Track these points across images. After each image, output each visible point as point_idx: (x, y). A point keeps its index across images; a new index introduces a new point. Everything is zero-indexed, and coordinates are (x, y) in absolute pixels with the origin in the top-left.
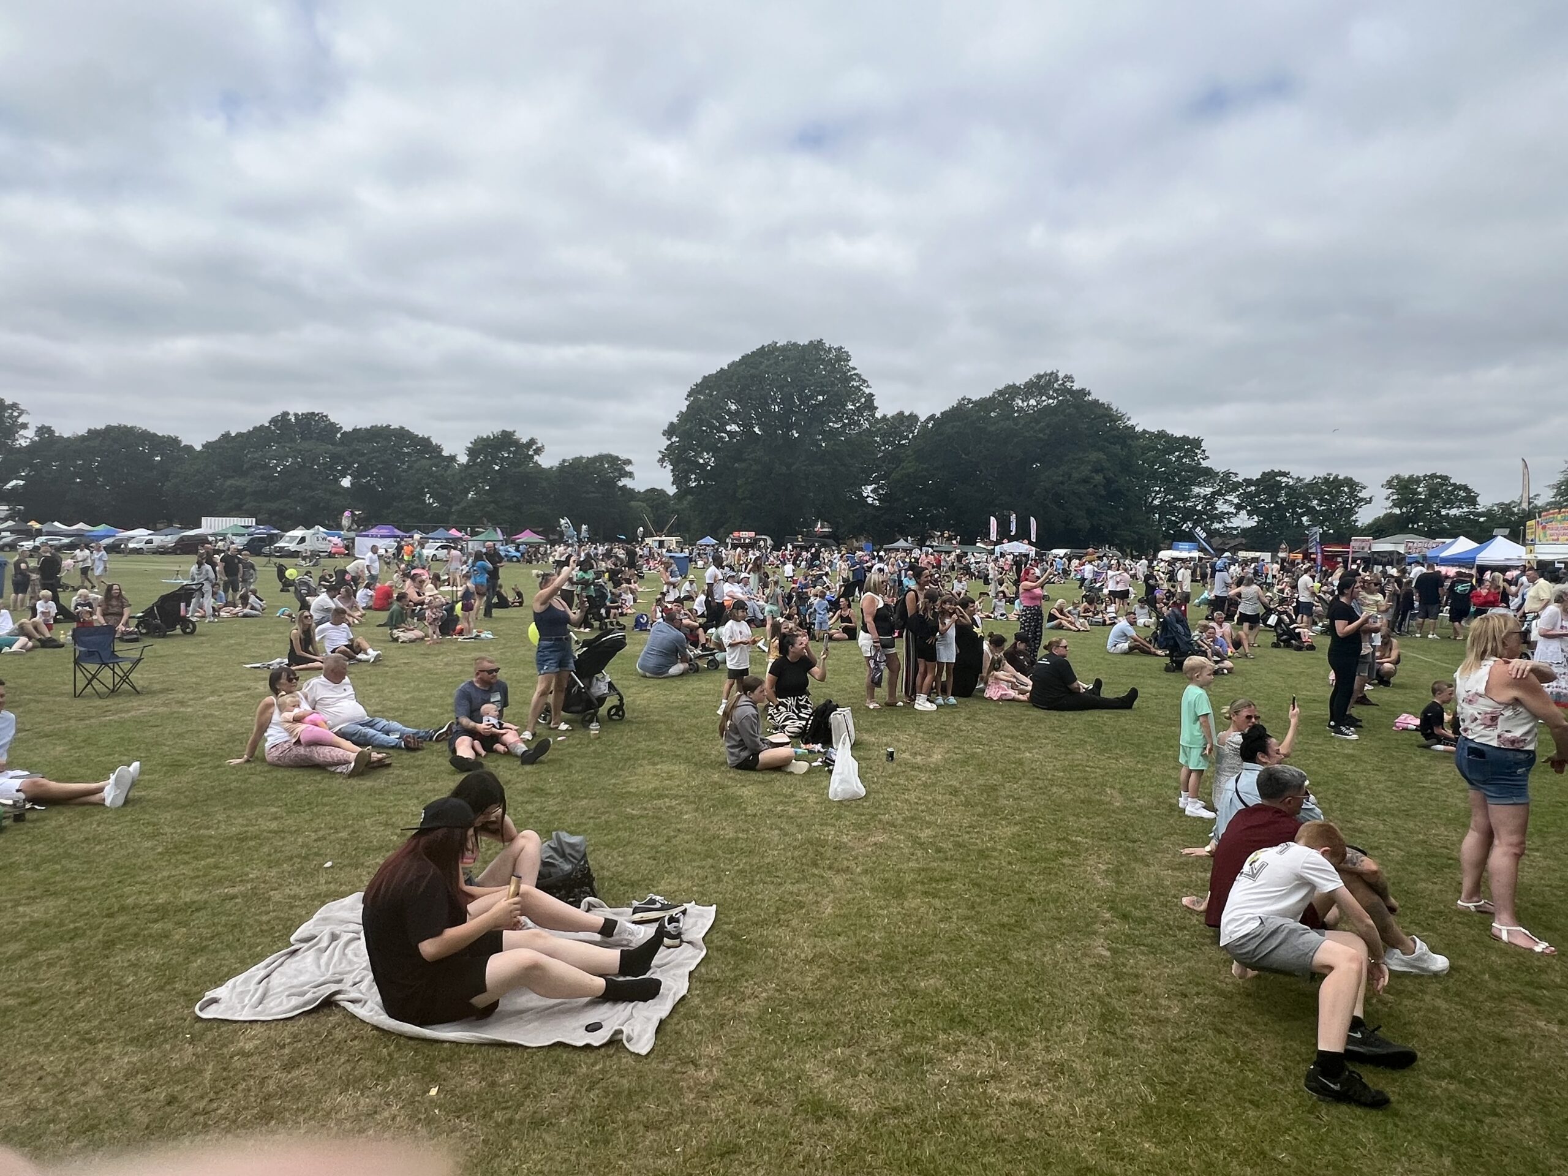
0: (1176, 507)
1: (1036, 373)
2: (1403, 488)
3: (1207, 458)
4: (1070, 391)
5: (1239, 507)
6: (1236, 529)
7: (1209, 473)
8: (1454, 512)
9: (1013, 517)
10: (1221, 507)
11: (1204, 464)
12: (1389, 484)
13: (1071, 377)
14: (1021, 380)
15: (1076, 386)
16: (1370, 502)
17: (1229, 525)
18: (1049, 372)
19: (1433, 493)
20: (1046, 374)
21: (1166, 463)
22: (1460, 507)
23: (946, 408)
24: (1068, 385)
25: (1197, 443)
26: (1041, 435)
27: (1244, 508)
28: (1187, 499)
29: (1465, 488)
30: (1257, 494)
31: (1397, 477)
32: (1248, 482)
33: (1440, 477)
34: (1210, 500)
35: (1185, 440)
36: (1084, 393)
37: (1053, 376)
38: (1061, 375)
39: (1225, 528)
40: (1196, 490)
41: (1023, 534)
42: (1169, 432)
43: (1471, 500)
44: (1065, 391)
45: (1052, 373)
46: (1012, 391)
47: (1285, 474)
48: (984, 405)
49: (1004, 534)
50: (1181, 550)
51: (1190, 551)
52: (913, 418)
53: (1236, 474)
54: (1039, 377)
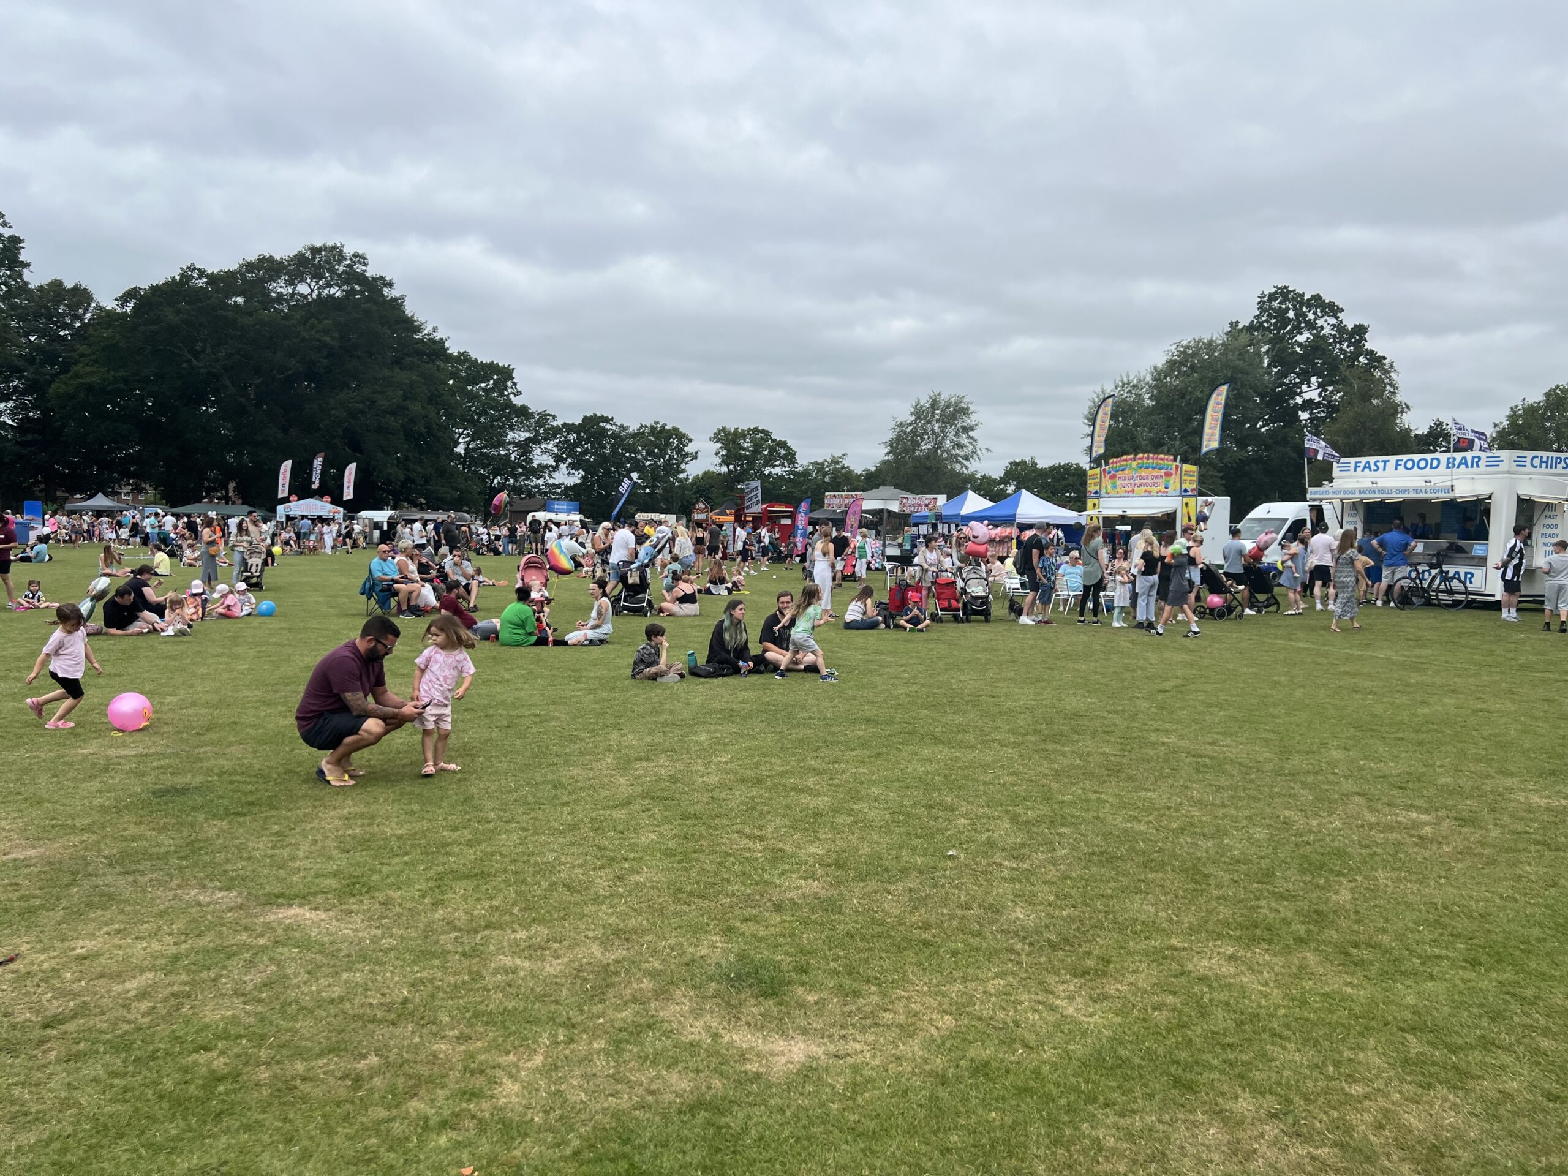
1: (309, 244)
2: (729, 440)
4: (361, 278)
8: (778, 470)
10: (540, 458)
12: (717, 438)
13: (362, 257)
15: (371, 272)
16: (695, 458)
17: (551, 481)
18: (330, 244)
19: (757, 449)
20: (325, 248)
21: (473, 397)
22: (782, 465)
24: (359, 268)
25: (506, 374)
26: (328, 339)
27: (563, 460)
28: (501, 444)
29: (784, 444)
30: (579, 443)
31: (724, 429)
32: (569, 428)
33: (763, 431)
34: (525, 447)
35: (492, 368)
36: (384, 282)
37: (335, 253)
38: (348, 251)
40: (511, 436)
42: (473, 355)
43: (790, 457)
44: (353, 277)
45: (334, 248)
46: (269, 267)
47: (608, 420)
48: (224, 282)
50: (557, 512)
51: (568, 512)
52: (81, 296)
53: (554, 417)
54: (315, 251)
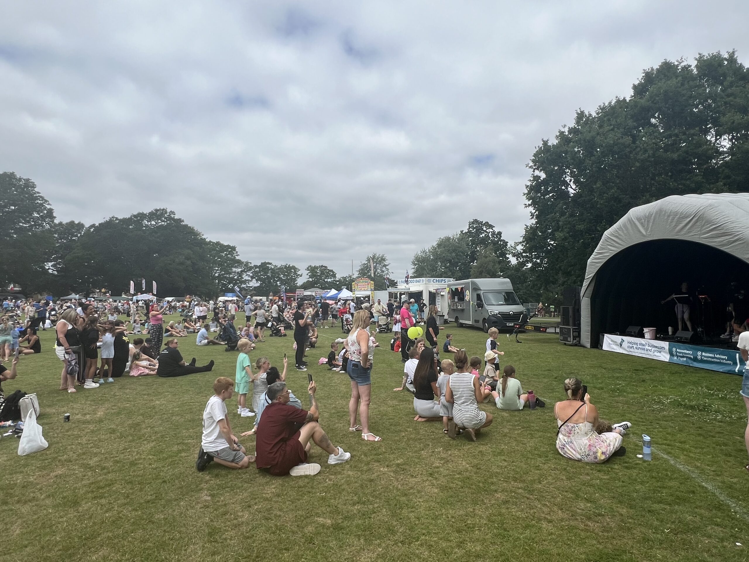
0: (225, 277)
1: (155, 208)
2: (312, 270)
3: (239, 255)
4: (173, 219)
5: (252, 278)
6: (251, 287)
7: (239, 262)
8: (329, 280)
9: (144, 281)
10: (245, 277)
11: (237, 258)
12: (308, 269)
13: (173, 212)
14: (147, 211)
15: (176, 217)
16: (301, 276)
17: (248, 285)
18: (162, 208)
19: (322, 273)
20: (160, 209)
21: (221, 257)
22: (331, 278)
23: (102, 221)
24: (172, 216)
25: (234, 248)
26: (158, 240)
27: (255, 278)
28: (230, 273)
29: (332, 271)
30: (260, 272)
31: (310, 266)
32: (256, 267)
33: (324, 267)
34: (240, 274)
35: (228, 246)
36: (180, 221)
37: (164, 211)
38: (168, 211)
39: (247, 287)
40: (234, 269)
41: (149, 290)
42: (222, 242)
43: (334, 276)
44: (170, 218)
45: (164, 209)
46: (142, 216)
47: (270, 264)
48: (126, 221)
49: (139, 290)
50: (229, 297)
51: (232, 297)
52: (80, 226)
53: (251, 263)
54: (157, 210)
